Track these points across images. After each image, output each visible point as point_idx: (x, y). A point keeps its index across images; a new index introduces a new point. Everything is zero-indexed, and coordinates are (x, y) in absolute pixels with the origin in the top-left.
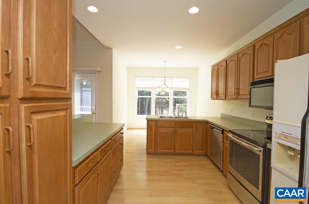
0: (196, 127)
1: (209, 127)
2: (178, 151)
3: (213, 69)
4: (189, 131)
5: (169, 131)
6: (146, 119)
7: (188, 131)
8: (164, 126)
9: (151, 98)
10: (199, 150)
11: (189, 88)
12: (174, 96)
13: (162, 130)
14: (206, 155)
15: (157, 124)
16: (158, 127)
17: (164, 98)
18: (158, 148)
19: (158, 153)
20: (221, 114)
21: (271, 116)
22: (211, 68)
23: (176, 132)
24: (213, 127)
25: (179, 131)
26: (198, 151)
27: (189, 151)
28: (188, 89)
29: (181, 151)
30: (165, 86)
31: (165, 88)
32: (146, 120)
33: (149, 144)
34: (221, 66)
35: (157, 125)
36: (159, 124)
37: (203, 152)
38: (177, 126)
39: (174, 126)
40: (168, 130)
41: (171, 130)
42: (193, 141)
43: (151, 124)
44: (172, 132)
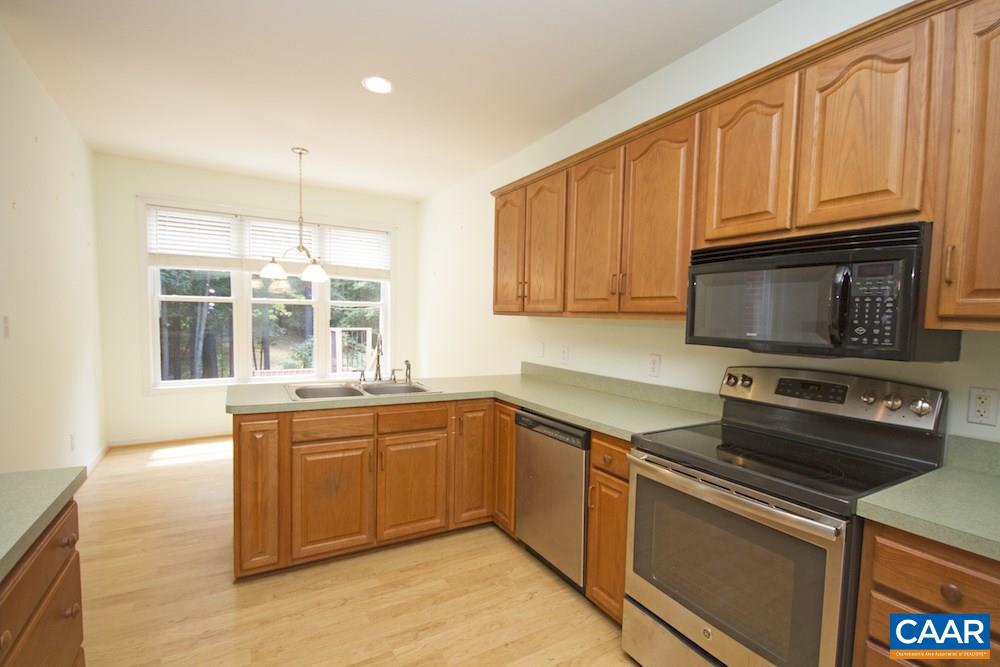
0: (460, 422)
1: (509, 420)
2: (392, 530)
3: (502, 203)
4: (434, 444)
5: (347, 454)
6: (229, 409)
7: (427, 444)
8: (324, 436)
9: (230, 305)
10: (469, 510)
11: (389, 272)
12: (333, 298)
13: (315, 455)
14: (492, 523)
15: (291, 427)
16: (294, 443)
17: (270, 306)
18: (297, 540)
19: (295, 563)
20: (523, 363)
21: (747, 374)
22: (494, 199)
23: (378, 454)
24: (532, 420)
25: (395, 446)
26: (465, 516)
27: (432, 522)
28: (387, 275)
29: (401, 528)
30: (302, 257)
31: (301, 267)
32: (230, 417)
33: (248, 533)
34: (539, 191)
35: (292, 433)
36: (296, 429)
37: (485, 514)
38: (383, 429)
39: (370, 431)
40: (344, 451)
41: (357, 449)
42: (447, 478)
43: (259, 436)
44: (362, 456)
